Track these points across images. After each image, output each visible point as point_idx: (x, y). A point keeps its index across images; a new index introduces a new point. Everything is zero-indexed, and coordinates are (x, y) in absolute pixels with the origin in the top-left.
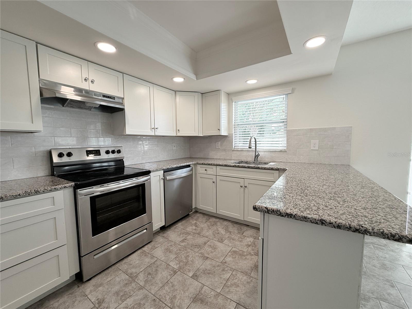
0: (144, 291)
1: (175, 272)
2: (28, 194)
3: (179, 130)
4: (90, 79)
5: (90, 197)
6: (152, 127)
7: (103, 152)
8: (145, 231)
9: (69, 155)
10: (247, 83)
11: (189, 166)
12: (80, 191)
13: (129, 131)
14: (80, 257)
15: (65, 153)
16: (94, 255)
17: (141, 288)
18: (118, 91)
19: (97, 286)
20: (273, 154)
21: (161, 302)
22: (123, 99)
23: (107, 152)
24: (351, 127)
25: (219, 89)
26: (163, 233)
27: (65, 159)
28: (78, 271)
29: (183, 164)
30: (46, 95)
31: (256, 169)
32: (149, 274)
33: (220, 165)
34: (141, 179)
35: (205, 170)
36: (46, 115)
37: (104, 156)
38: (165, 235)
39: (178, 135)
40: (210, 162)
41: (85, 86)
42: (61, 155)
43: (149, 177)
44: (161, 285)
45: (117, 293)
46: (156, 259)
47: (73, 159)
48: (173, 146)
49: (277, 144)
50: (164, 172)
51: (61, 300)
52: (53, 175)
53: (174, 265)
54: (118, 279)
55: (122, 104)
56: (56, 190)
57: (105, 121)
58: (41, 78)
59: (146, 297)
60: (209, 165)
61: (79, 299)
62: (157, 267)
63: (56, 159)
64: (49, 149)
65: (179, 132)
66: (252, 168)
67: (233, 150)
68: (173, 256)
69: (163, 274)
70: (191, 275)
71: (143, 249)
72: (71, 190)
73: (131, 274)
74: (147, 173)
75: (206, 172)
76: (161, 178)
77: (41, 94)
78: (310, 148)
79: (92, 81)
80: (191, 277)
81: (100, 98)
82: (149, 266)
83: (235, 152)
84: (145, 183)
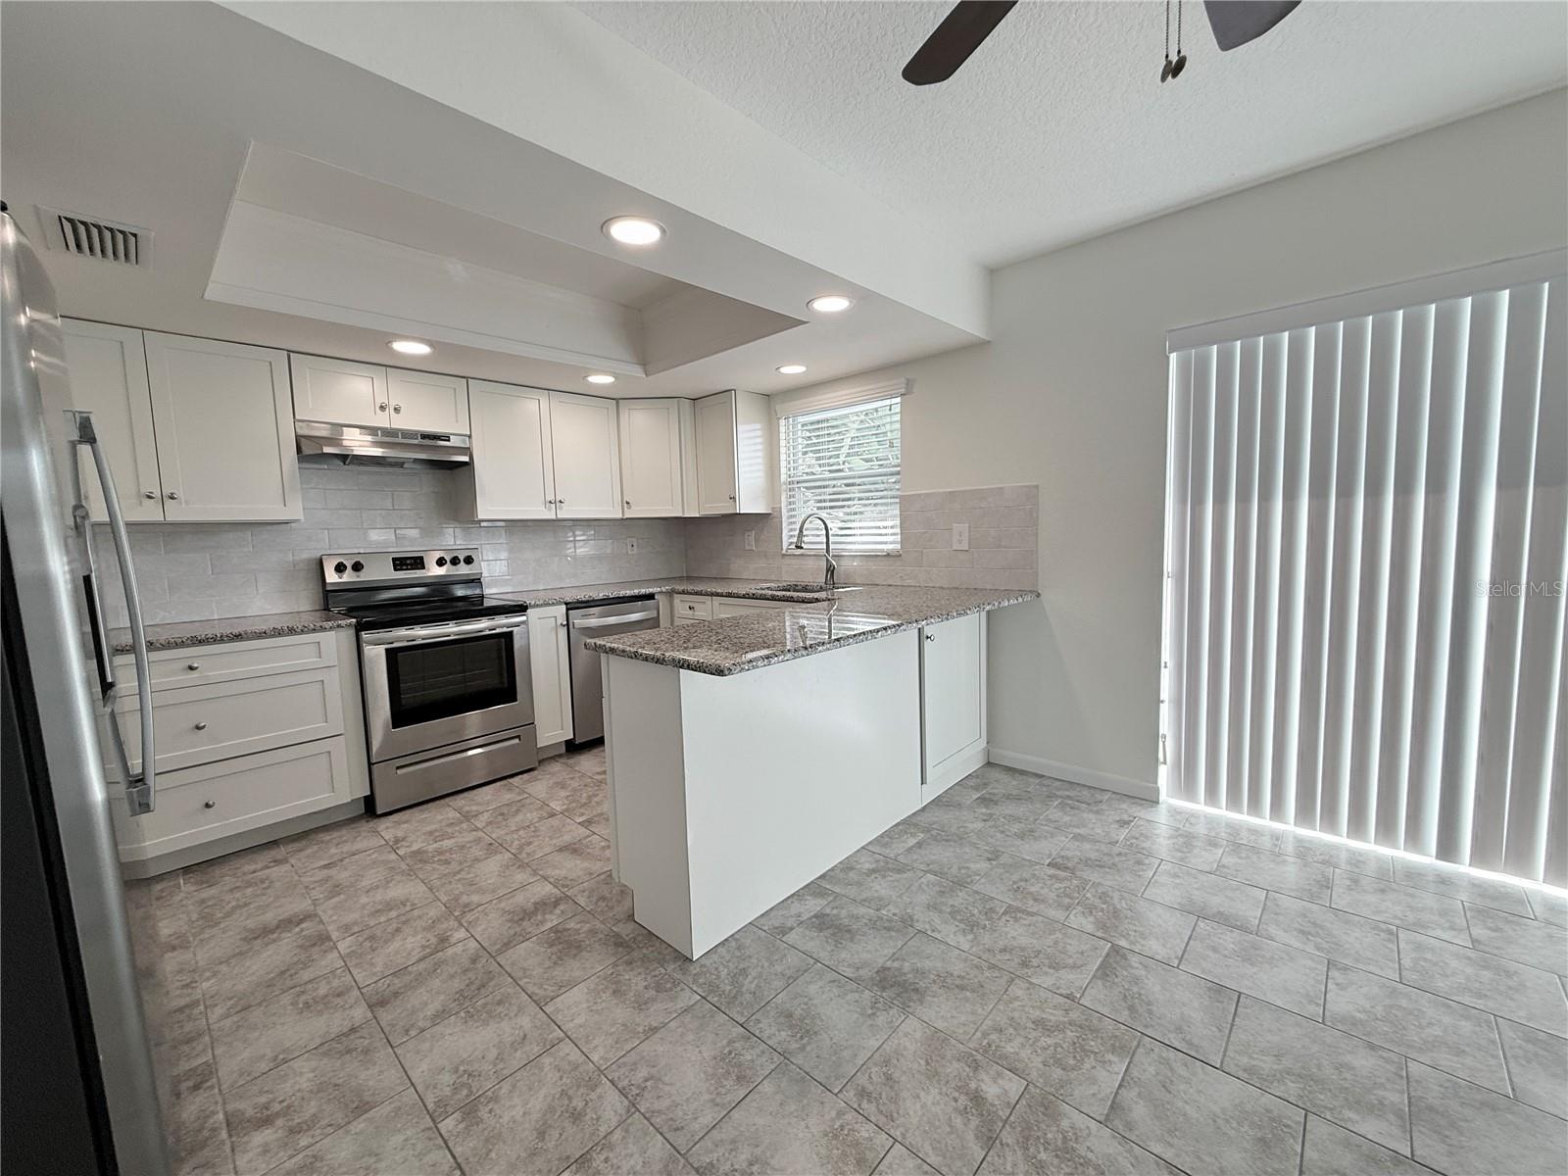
0: (480, 834)
1: (552, 815)
2: (278, 633)
3: (628, 503)
4: (393, 404)
5: (387, 650)
6: (548, 499)
7: (431, 562)
8: (517, 741)
9: (357, 567)
10: (780, 373)
11: (651, 597)
12: (365, 635)
13: (485, 510)
14: (370, 764)
15: (349, 564)
16: (398, 768)
17: (477, 829)
18: (457, 422)
19: (399, 823)
20: (872, 564)
21: (501, 848)
22: (470, 437)
23: (441, 562)
24: (1037, 487)
25: (729, 388)
26: (568, 758)
27: (348, 577)
28: (369, 793)
29: (628, 592)
30: (306, 451)
32: (502, 814)
33: (718, 595)
34: (501, 623)
35: (690, 608)
36: (312, 485)
37: (434, 571)
38: (571, 761)
39: (626, 516)
40: (699, 588)
41: (382, 421)
42: (340, 568)
43: (524, 618)
44: (514, 828)
45: (431, 833)
46: (526, 795)
47: (367, 576)
48: (629, 547)
49: (881, 535)
50: (568, 610)
51: (335, 834)
52: (327, 609)
53: (556, 806)
54: (439, 817)
55: (467, 451)
56: (323, 629)
57: (436, 490)
58: (297, 417)
59: (478, 840)
60: (697, 593)
61: (363, 834)
62: (523, 806)
63: (332, 577)
64: (319, 555)
65: (629, 508)
66: (779, 600)
67: (784, 555)
68: (563, 793)
69: (531, 816)
70: (581, 820)
71: (511, 780)
72: (352, 632)
73: (467, 812)
74: (521, 609)
75: (691, 612)
76: (559, 623)
77: (299, 450)
78: (951, 545)
79: (395, 409)
80: (579, 823)
81: (416, 442)
82: (507, 805)
83: (786, 559)
84: (512, 632)
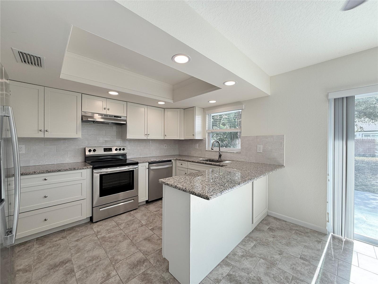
0: (122, 231)
1: (142, 226)
2: (71, 169)
3: (165, 135)
4: (107, 108)
5: (100, 175)
6: (145, 134)
7: (114, 149)
8: (133, 201)
9: (94, 150)
10: (209, 102)
11: (170, 161)
12: (95, 171)
13: (129, 136)
14: (92, 207)
15: (92, 150)
16: (100, 209)
17: (121, 230)
18: (124, 113)
19: (99, 226)
21: (127, 237)
22: (126, 117)
23: (116, 150)
24: (284, 135)
25: (194, 106)
26: (147, 206)
27: (92, 153)
28: (91, 216)
29: (165, 159)
30: (84, 119)
31: (210, 165)
32: (128, 224)
33: (189, 161)
34: (130, 168)
36: (85, 128)
37: (114, 152)
38: (147, 207)
39: (165, 139)
40: (184, 159)
41: (104, 112)
42: (90, 151)
43: (137, 166)
44: (131, 230)
45: (107, 230)
46: (135, 218)
47: (96, 153)
48: (165, 146)
50: (149, 164)
51: (81, 228)
52: (85, 162)
53: (144, 222)
54: (110, 224)
55: (125, 121)
56: (83, 169)
57: (117, 130)
58: (82, 111)
59: (121, 234)
61: (89, 229)
62: (134, 222)
63: (87, 153)
64: (85, 147)
65: (166, 137)
67: (206, 151)
68: (145, 218)
69: (136, 225)
70: (150, 228)
71: (131, 212)
72: (91, 169)
73: (118, 223)
74: (137, 163)
75: (181, 165)
76: (146, 168)
77: (82, 119)
78: (257, 151)
79: (108, 109)
80: (150, 229)
81: (112, 118)
82: (130, 221)
83: (207, 152)
84: (134, 170)
